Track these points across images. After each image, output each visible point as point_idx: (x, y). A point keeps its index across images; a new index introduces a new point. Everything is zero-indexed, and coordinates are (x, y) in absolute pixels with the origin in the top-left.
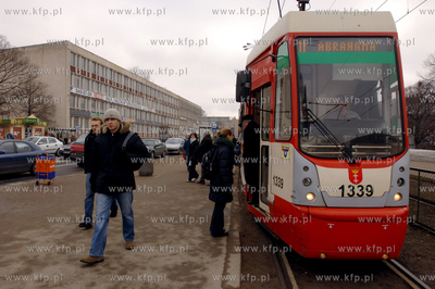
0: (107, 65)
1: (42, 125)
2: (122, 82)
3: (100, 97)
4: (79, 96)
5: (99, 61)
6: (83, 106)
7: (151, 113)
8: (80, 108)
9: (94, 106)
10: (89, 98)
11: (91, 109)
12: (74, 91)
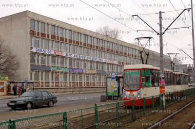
0: (67, 27)
1: (4, 79)
2: (82, 40)
3: (60, 54)
4: (39, 54)
5: (58, 24)
6: (43, 62)
7: (113, 64)
8: (40, 64)
9: (54, 62)
10: (49, 55)
11: (50, 64)
12: (34, 50)
